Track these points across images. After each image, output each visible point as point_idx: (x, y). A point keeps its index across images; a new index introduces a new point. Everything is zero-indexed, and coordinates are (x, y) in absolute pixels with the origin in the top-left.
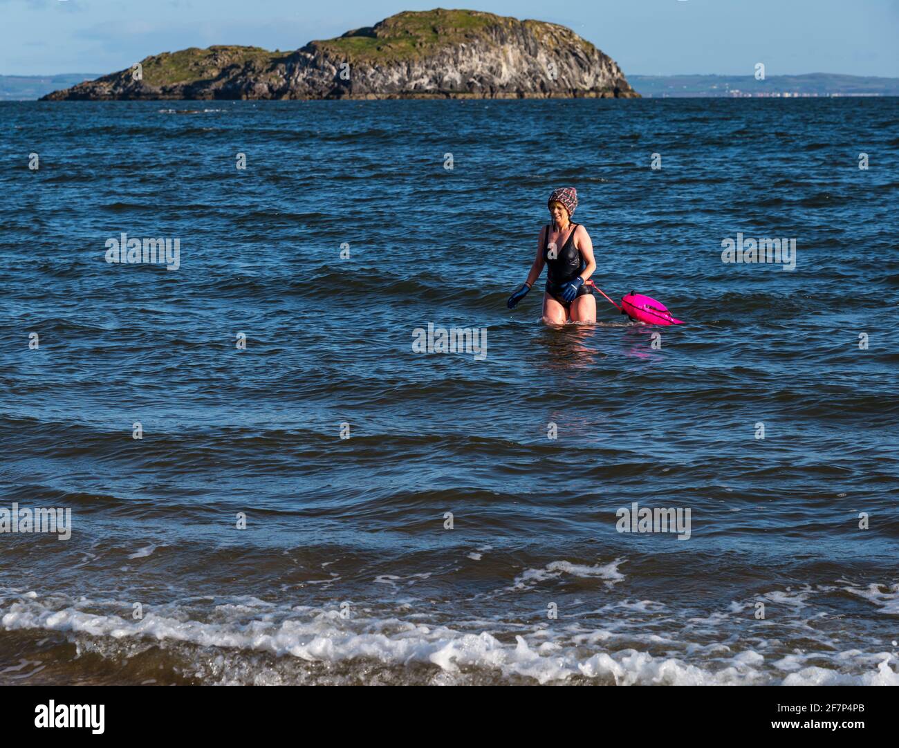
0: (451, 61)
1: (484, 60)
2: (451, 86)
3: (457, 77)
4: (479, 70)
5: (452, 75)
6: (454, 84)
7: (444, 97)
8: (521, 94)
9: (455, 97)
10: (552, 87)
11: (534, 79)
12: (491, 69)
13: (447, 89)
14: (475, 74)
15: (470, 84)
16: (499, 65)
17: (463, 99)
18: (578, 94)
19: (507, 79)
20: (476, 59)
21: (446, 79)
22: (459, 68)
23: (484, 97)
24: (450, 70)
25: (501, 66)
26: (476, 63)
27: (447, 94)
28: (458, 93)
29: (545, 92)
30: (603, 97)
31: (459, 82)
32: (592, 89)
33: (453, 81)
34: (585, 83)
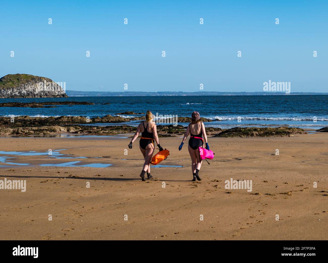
0: (23, 88)
1: (32, 88)
2: (24, 94)
3: (25, 92)
4: (30, 90)
5: (24, 91)
6: (25, 94)
7: (23, 97)
8: (41, 97)
9: (25, 97)
10: (48, 95)
11: (44, 93)
12: (33, 90)
13: (23, 95)
14: (29, 91)
15: (28, 94)
16: (35, 89)
17: (28, 98)
18: (55, 96)
19: (37, 93)
20: (30, 87)
21: (22, 92)
22: (26, 89)
23: (32, 97)
24: (23, 90)
25: (36, 89)
26: (30, 88)
27: (23, 96)
28: (26, 96)
29: (47, 96)
30: (61, 97)
31: (26, 93)
32: (58, 95)
33: (24, 93)
34: (56, 94)
